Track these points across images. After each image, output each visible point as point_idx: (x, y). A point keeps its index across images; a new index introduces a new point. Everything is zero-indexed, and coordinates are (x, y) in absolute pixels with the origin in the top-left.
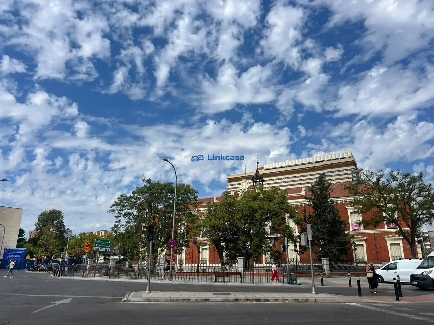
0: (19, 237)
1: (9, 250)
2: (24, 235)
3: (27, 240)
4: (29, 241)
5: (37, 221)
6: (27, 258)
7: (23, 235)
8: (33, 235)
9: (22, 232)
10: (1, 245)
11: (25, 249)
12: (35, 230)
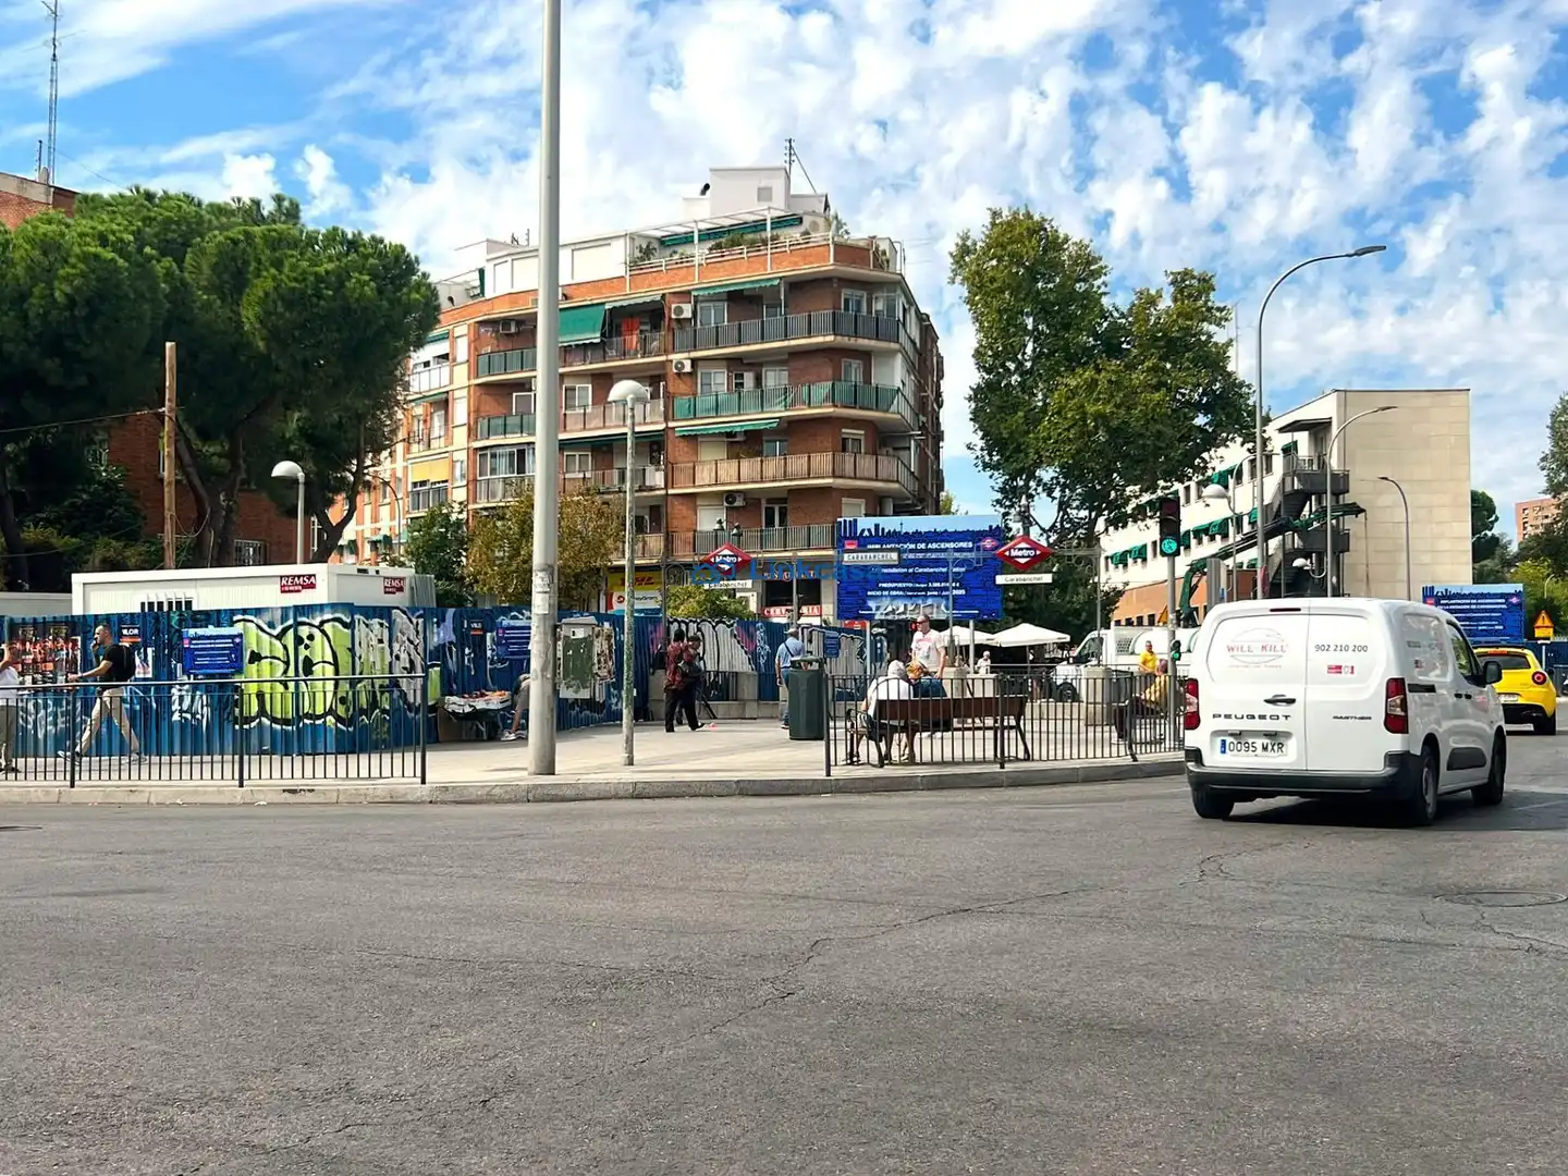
0: (1473, 535)
1: (1444, 597)
2: (1497, 519)
3: (1514, 548)
4: (1527, 552)
5: (1546, 446)
6: (1538, 633)
7: (1492, 522)
8: (1539, 522)
9: (1482, 508)
10: (1406, 578)
11: (1519, 587)
12: (1544, 492)
